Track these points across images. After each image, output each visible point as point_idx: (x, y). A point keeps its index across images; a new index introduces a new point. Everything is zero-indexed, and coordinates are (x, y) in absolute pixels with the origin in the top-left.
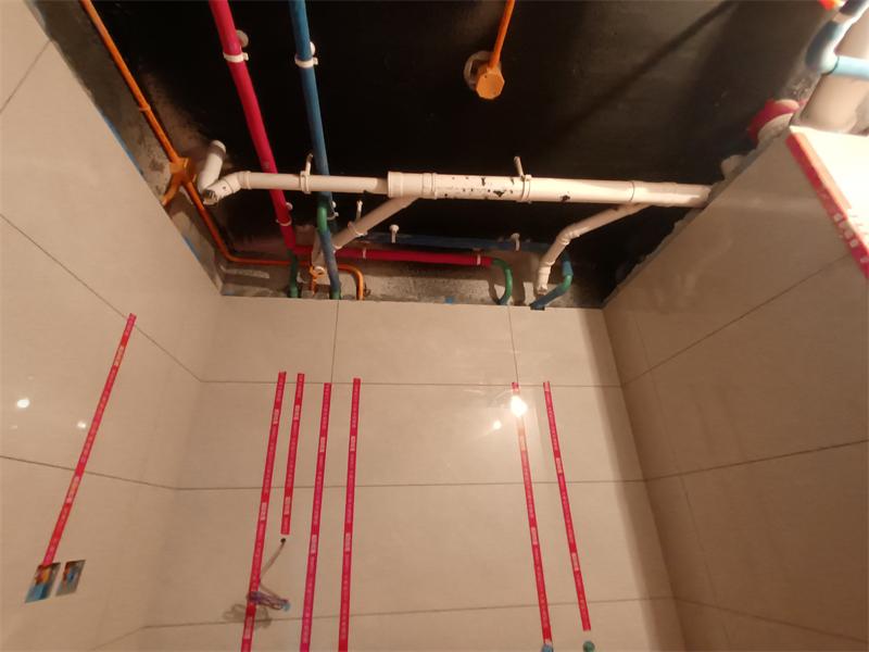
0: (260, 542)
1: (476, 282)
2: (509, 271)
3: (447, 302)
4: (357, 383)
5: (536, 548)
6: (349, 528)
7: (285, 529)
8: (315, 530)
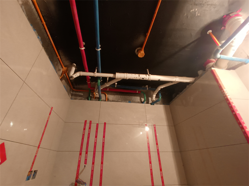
0: (79, 166)
1: (137, 97)
2: (145, 95)
3: (129, 102)
4: (105, 124)
5: (151, 170)
6: (102, 163)
7: (86, 163)
8: (93, 163)
